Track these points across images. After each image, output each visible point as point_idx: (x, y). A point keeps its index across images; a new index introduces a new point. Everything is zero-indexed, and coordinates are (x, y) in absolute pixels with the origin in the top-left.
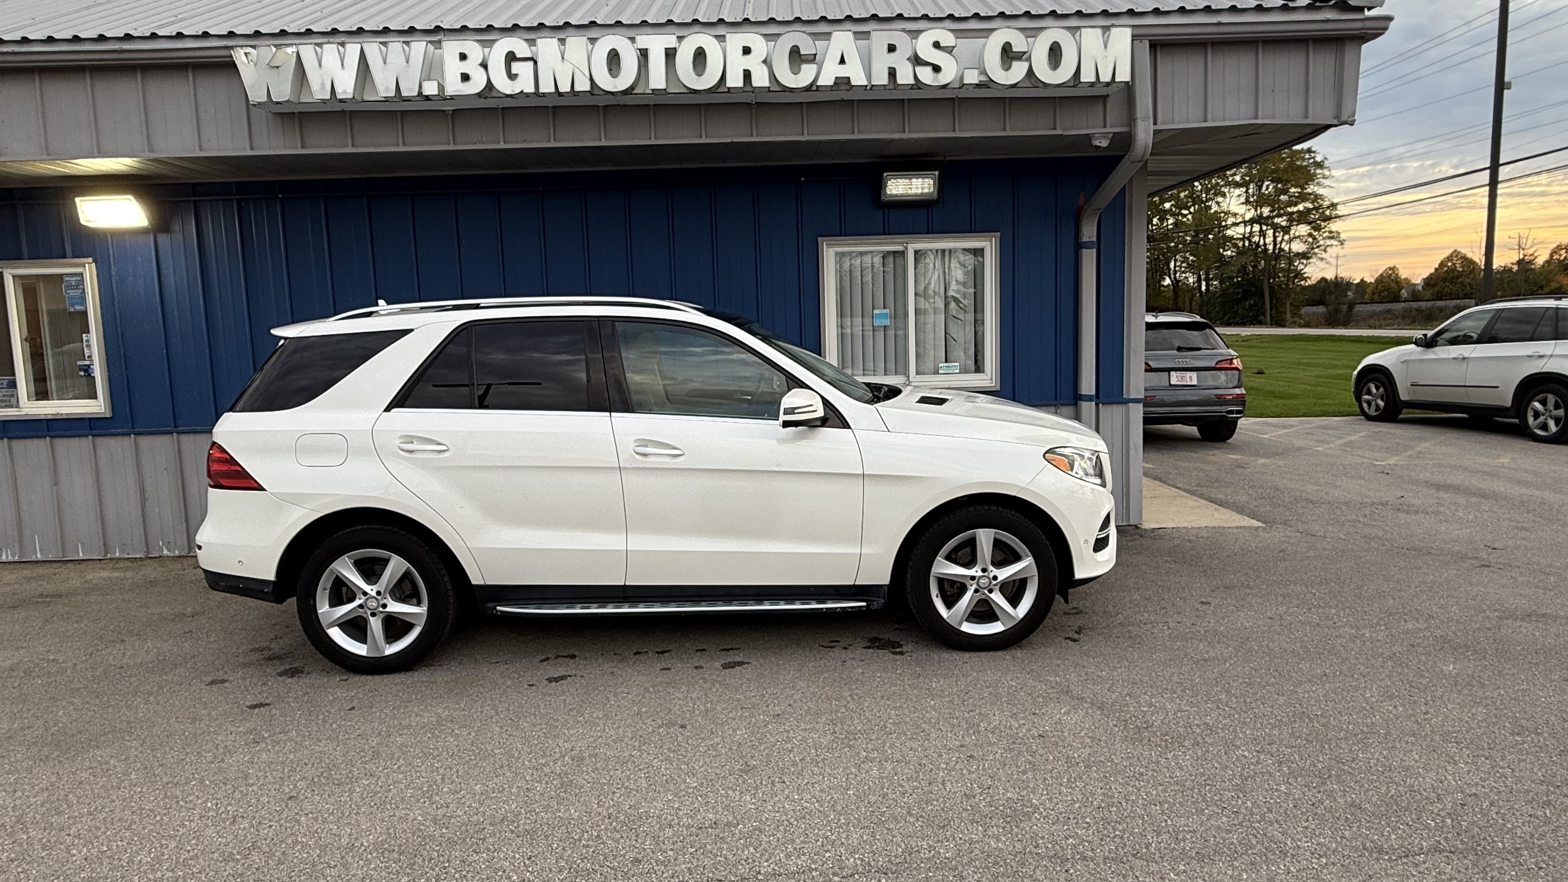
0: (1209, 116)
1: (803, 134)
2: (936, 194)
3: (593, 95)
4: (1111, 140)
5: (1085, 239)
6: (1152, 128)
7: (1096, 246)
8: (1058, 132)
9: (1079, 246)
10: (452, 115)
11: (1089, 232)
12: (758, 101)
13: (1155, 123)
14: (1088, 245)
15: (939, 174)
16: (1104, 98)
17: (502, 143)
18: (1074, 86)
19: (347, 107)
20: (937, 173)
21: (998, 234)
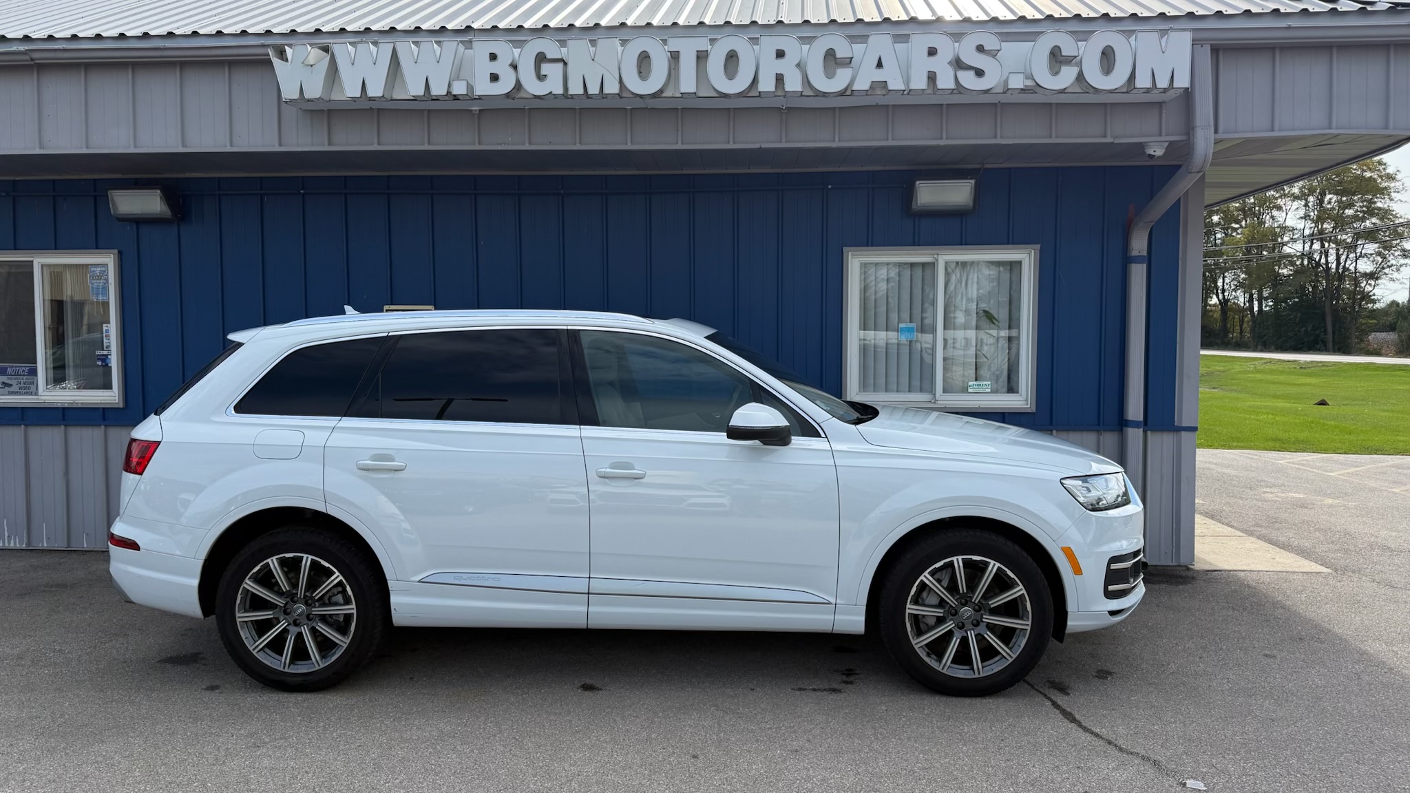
0: (1277, 127)
1: (834, 141)
2: (971, 204)
3: (621, 98)
4: (1167, 149)
5: (1135, 253)
6: (1212, 136)
7: (1146, 260)
8: (1109, 140)
9: (1127, 260)
10: (479, 114)
11: (1139, 245)
12: (788, 106)
13: (1216, 132)
14: (1138, 260)
15: (976, 183)
16: (1160, 105)
17: (527, 145)
18: (1127, 93)
19: (375, 105)
20: (973, 181)
21: (1038, 246)
